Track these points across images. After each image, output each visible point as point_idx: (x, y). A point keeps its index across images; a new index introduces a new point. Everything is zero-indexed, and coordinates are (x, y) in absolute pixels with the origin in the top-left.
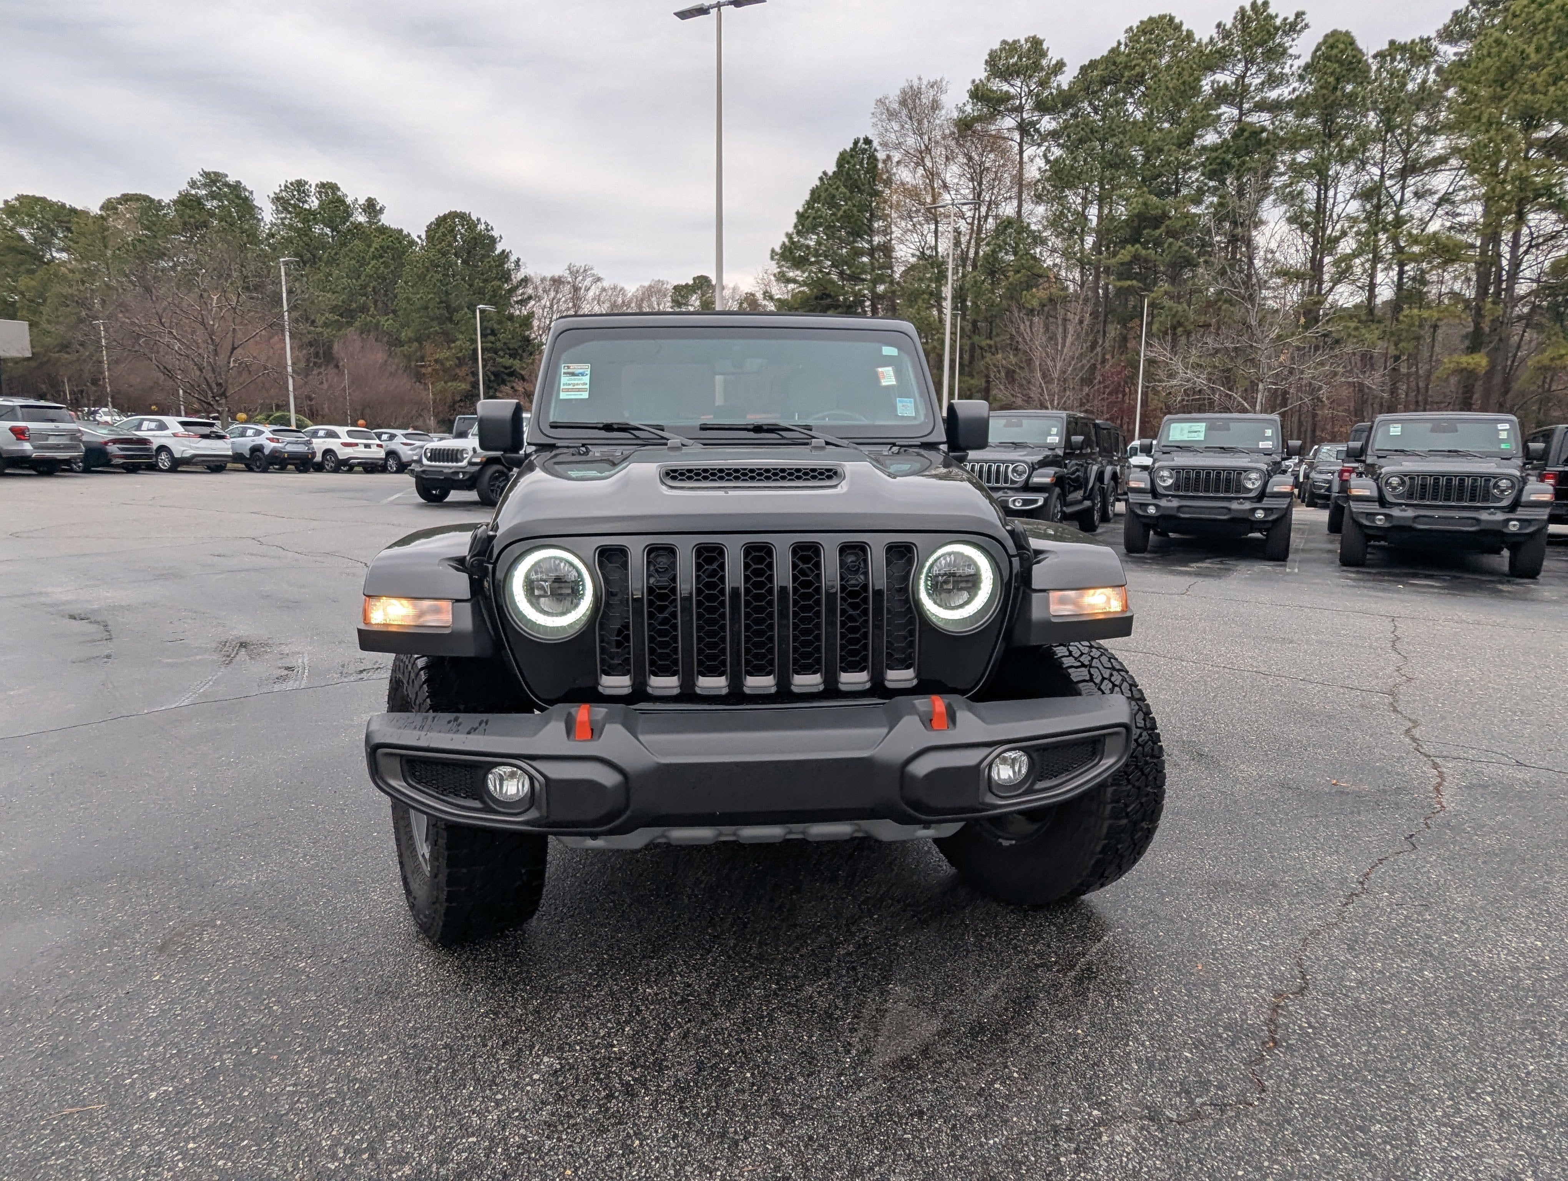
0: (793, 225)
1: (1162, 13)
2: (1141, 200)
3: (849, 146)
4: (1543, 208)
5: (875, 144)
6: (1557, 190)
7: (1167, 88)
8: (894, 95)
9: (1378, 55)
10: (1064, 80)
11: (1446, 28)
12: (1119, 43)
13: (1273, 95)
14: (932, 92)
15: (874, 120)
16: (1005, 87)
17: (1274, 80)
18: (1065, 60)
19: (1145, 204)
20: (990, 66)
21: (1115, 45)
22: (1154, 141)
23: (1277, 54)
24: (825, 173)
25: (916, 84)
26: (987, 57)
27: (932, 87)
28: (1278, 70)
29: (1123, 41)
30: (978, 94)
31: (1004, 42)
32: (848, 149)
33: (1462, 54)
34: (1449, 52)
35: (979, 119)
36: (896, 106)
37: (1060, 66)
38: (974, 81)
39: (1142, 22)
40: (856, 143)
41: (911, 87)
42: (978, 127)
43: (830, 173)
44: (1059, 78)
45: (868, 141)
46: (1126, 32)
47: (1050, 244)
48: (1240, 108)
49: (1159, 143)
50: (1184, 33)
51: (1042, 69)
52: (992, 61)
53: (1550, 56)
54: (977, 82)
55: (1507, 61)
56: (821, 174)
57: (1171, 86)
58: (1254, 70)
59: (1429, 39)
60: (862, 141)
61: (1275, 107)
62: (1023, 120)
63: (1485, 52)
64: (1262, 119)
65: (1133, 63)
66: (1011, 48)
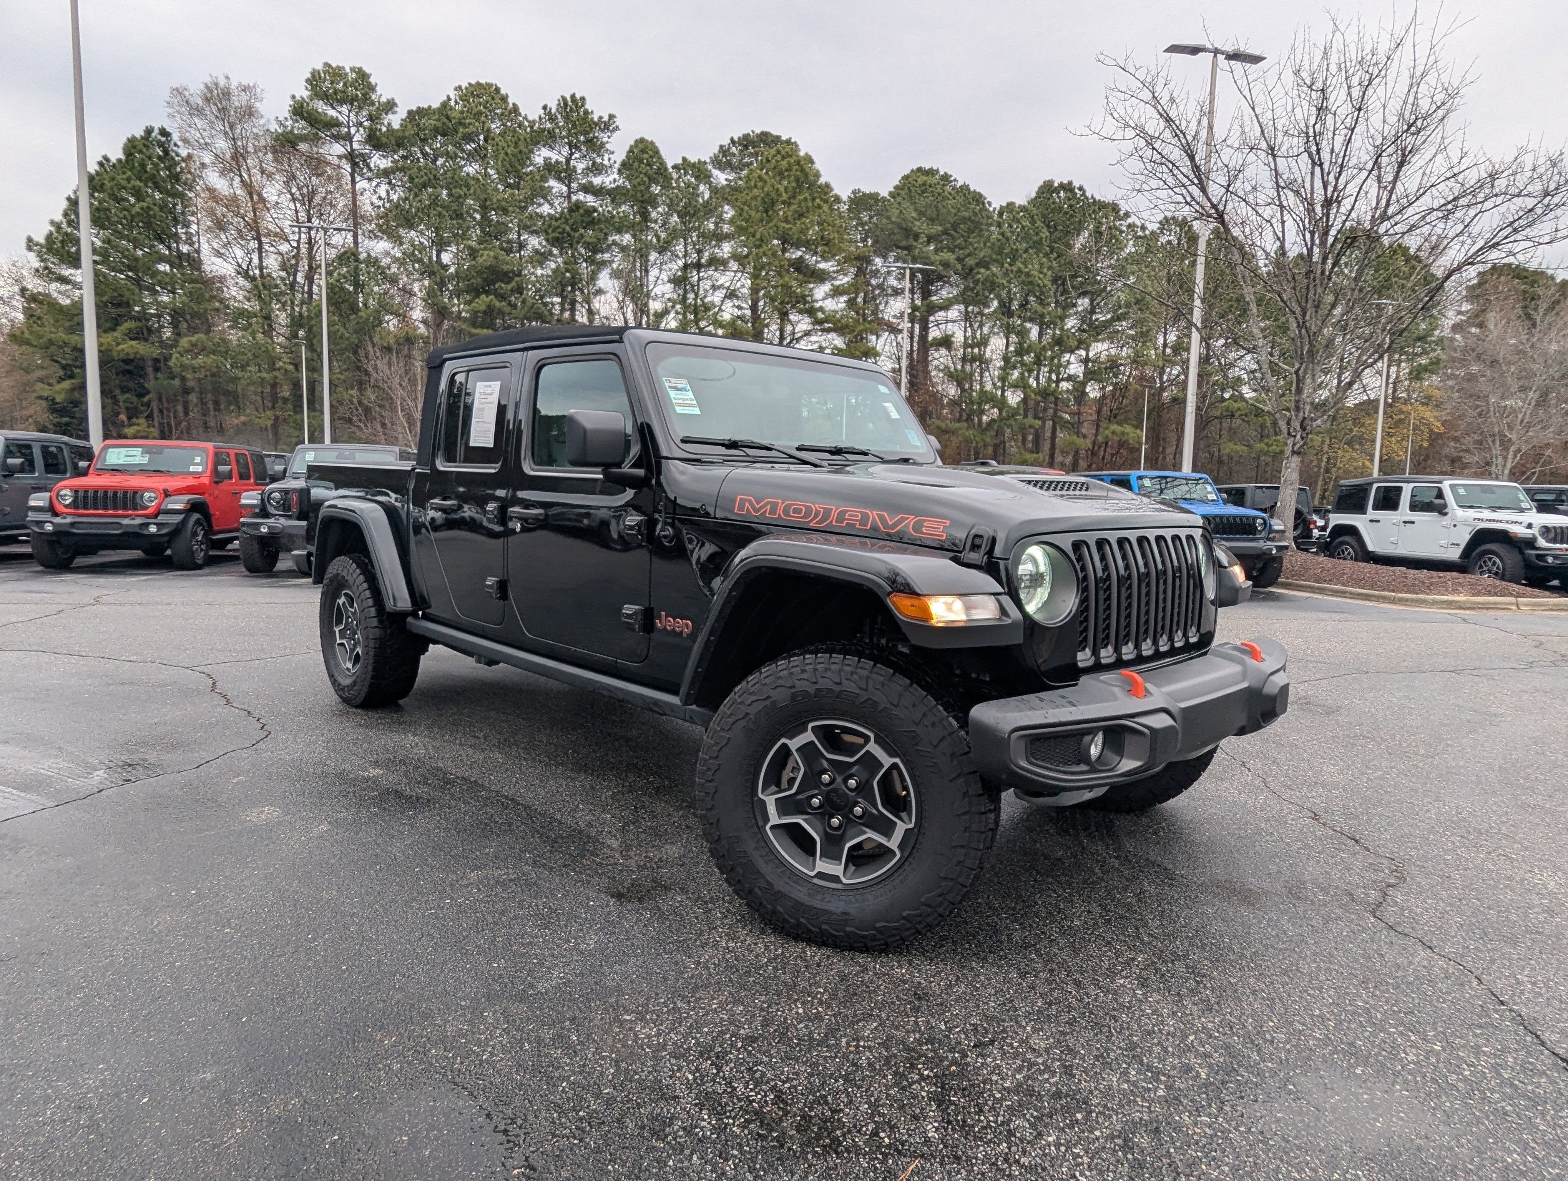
0: (61, 212)
1: (489, 81)
2: (492, 254)
3: (139, 133)
4: (801, 312)
5: (175, 137)
6: (809, 299)
7: (507, 154)
8: (196, 88)
9: (675, 167)
10: (395, 120)
11: (716, 157)
12: (449, 99)
13: (597, 181)
14: (244, 97)
15: (171, 111)
16: (332, 113)
17: (596, 169)
18: (397, 101)
19: (496, 258)
20: (311, 84)
21: (445, 98)
22: (498, 200)
23: (595, 147)
24: (106, 158)
25: (222, 82)
26: (309, 76)
27: (244, 90)
28: (599, 160)
29: (452, 97)
30: (299, 110)
31: (327, 64)
32: (138, 136)
33: (730, 181)
34: (721, 178)
35: (303, 138)
36: (200, 102)
37: (390, 106)
38: (293, 97)
39: (470, 84)
40: (149, 131)
41: (216, 85)
42: (303, 147)
43: (113, 160)
44: (390, 116)
45: (164, 132)
46: (456, 89)
47: (401, 282)
48: (569, 187)
49: (504, 203)
50: (511, 105)
51: (373, 104)
52: (314, 81)
53: (794, 197)
54: (298, 98)
55: (768, 194)
56: (100, 159)
57: (509, 152)
58: (577, 155)
59: (705, 163)
60: (156, 131)
61: (597, 192)
62: (353, 150)
63: (753, 183)
64: (590, 200)
65: (467, 121)
66: (336, 73)
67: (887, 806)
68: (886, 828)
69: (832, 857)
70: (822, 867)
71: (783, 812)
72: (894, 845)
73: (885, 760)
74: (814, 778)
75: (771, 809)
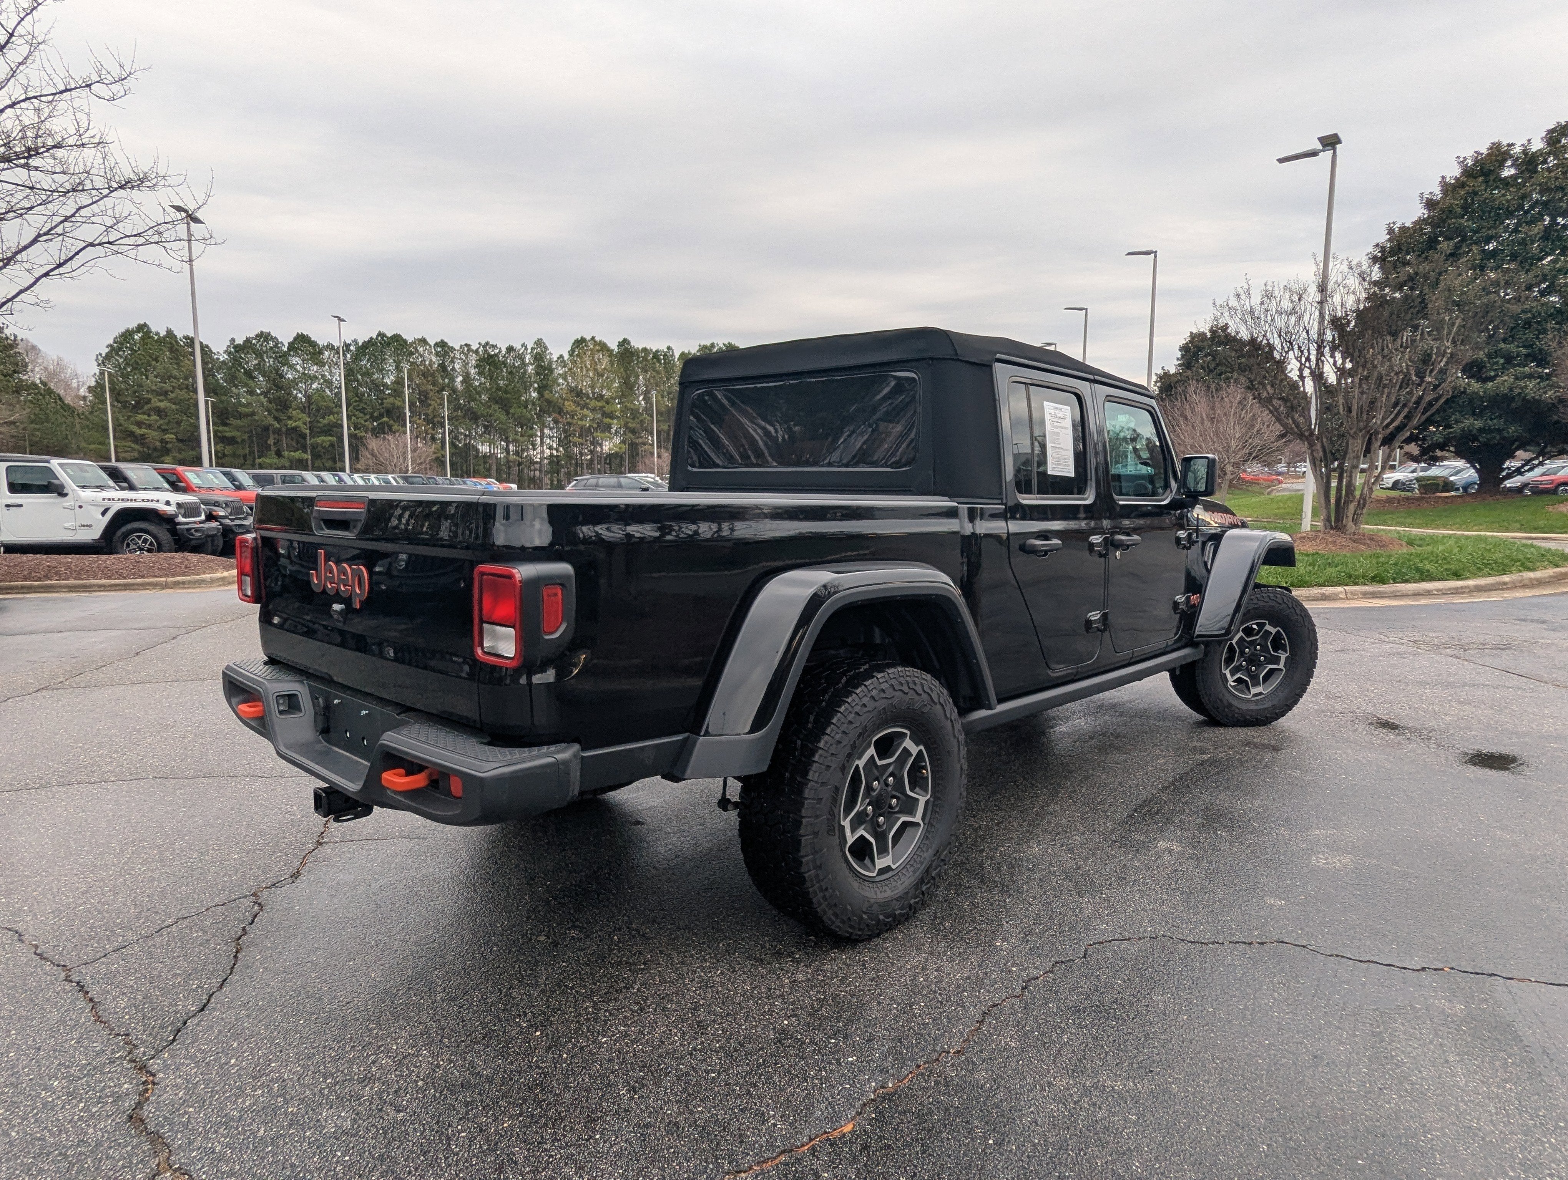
67: (1275, 650)
68: (1276, 660)
69: (1256, 684)
70: (1254, 691)
71: (1232, 675)
72: (1281, 666)
73: (1273, 630)
74: (1242, 653)
75: (1228, 676)
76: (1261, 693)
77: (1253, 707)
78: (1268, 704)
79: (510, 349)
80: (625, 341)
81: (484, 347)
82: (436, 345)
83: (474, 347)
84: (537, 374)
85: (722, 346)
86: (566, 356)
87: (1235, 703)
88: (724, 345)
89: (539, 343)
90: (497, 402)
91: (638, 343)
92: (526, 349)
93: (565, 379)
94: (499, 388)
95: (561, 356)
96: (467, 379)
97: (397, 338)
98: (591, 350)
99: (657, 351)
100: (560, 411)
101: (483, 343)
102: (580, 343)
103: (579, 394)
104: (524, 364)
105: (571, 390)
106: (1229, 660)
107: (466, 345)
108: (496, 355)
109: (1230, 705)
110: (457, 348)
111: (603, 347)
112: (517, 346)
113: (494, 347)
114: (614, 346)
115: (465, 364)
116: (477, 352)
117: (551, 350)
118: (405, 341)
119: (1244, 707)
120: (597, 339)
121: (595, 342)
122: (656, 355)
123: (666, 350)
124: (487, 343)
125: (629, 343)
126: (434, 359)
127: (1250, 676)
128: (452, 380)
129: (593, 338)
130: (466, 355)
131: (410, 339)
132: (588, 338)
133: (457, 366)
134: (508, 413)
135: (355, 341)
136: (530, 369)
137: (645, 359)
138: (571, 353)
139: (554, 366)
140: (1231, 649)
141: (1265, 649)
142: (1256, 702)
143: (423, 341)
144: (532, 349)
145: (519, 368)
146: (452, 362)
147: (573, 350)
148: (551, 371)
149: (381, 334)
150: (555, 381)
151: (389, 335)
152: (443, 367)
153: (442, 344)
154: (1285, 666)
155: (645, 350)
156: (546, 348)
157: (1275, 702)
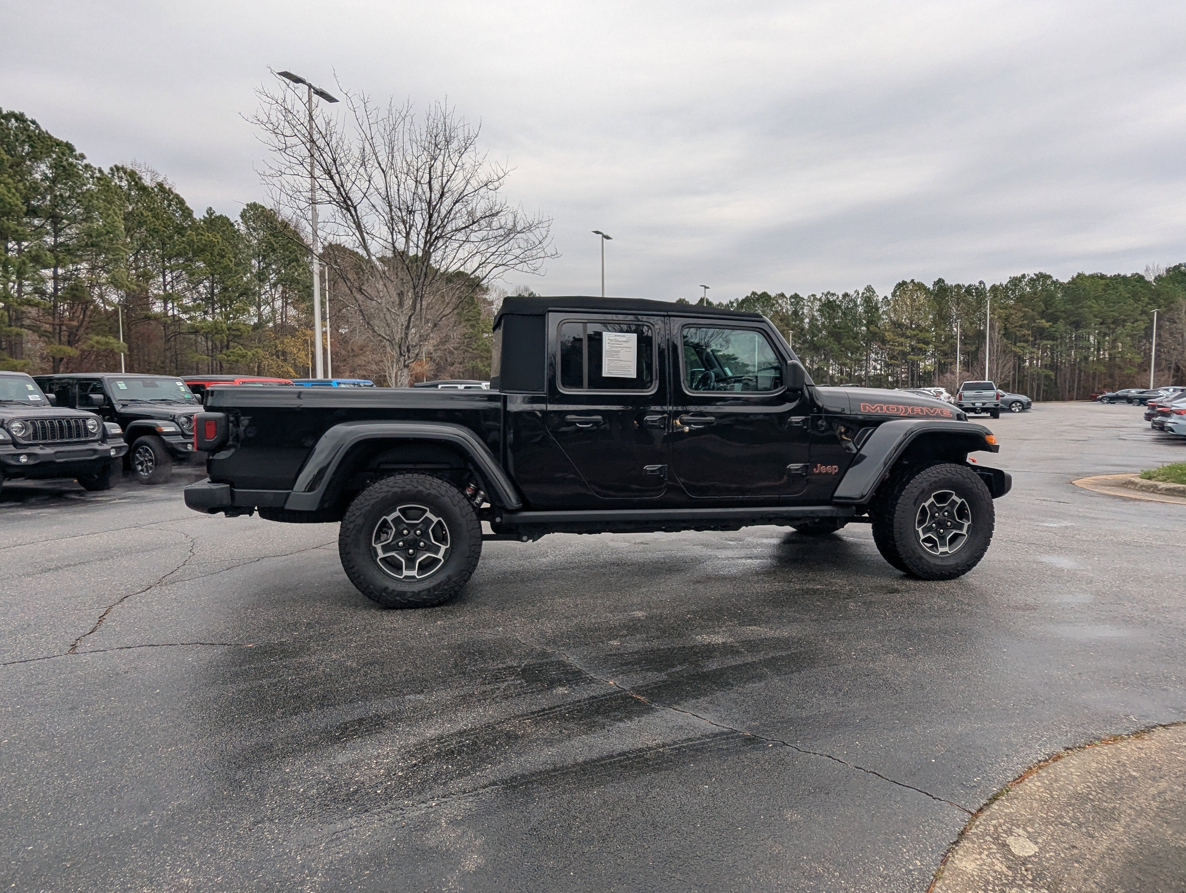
67: (960, 519)
68: (960, 527)
69: (943, 545)
70: (941, 550)
71: (924, 534)
72: (964, 532)
73: (959, 501)
74: (933, 517)
75: (921, 533)
76: (946, 553)
77: (939, 562)
78: (952, 562)
79: (846, 295)
80: (940, 281)
81: (826, 295)
82: (792, 297)
83: (818, 297)
84: (865, 312)
85: (1033, 276)
86: (890, 297)
87: (926, 557)
88: (1035, 275)
89: (869, 289)
90: (832, 336)
91: (950, 282)
92: (858, 294)
93: (889, 315)
94: (835, 326)
95: (886, 297)
96: (813, 319)
97: (765, 294)
98: (911, 290)
99: (970, 286)
100: (884, 341)
101: (825, 292)
102: (902, 285)
103: (900, 325)
104: (856, 305)
105: (894, 323)
106: (921, 522)
107: (813, 295)
108: (835, 301)
109: (921, 558)
110: (806, 298)
111: (920, 287)
112: (851, 292)
113: (833, 295)
114: (930, 285)
115: (812, 309)
116: (820, 300)
117: (877, 293)
118: (769, 297)
119: (932, 561)
120: (916, 281)
121: (914, 283)
122: (969, 290)
123: (977, 284)
124: (829, 293)
125: (943, 281)
126: (789, 307)
127: (939, 537)
128: (802, 320)
129: (912, 281)
130: (812, 303)
131: (773, 294)
132: (908, 281)
133: (805, 311)
134: (840, 344)
135: (737, 300)
136: (861, 309)
137: (958, 293)
138: (894, 294)
139: (879, 305)
140: (924, 511)
141: (951, 515)
142: (942, 558)
143: (782, 295)
144: (863, 294)
145: (852, 308)
146: (802, 308)
147: (895, 292)
148: (877, 309)
149: (754, 293)
150: (879, 318)
151: (759, 293)
152: (795, 313)
153: (796, 296)
154: (967, 532)
155: (958, 286)
156: (874, 292)
157: (959, 561)
